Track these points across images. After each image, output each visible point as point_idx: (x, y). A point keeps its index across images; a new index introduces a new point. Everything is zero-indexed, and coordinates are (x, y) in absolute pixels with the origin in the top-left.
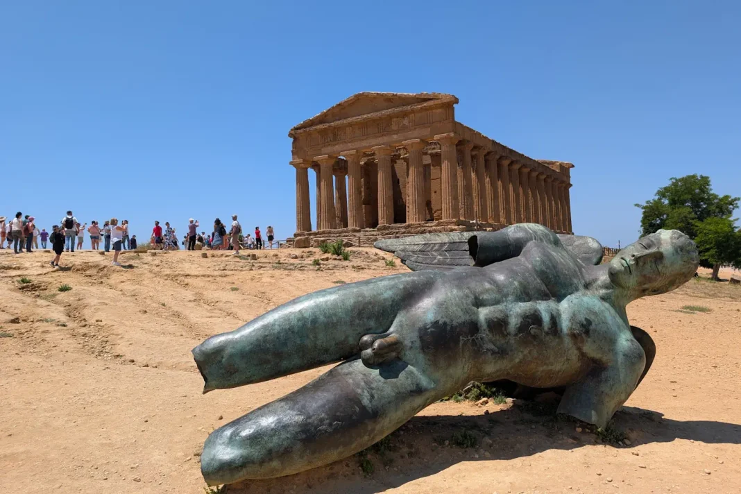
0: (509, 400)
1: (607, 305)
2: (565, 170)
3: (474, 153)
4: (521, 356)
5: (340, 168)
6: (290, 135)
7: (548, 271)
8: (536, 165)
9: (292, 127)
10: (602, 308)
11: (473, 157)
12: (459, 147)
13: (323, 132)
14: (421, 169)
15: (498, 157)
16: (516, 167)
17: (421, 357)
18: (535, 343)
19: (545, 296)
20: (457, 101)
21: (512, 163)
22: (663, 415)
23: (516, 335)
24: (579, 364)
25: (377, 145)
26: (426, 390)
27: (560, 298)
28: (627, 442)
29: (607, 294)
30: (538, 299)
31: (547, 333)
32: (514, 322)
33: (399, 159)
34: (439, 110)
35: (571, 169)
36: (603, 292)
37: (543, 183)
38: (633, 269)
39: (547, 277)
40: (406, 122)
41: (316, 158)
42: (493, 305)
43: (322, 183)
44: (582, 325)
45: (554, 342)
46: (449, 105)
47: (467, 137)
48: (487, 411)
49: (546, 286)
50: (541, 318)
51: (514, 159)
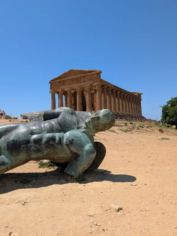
0: (56, 167)
1: (84, 134)
2: (140, 95)
3: (107, 89)
4: (47, 152)
5: (65, 93)
6: (50, 83)
7: (62, 122)
8: (129, 93)
9: (50, 80)
10: (82, 135)
11: (108, 91)
12: (102, 87)
13: (60, 82)
14: (90, 94)
15: (116, 90)
16: (122, 94)
17: (7, 152)
18: (52, 147)
19: (59, 131)
20: (101, 72)
21: (121, 93)
22: (111, 172)
23: (44, 144)
24: (71, 155)
25: (76, 86)
26: (7, 164)
27: (65, 132)
28: (85, 181)
29: (85, 131)
30: (56, 132)
31: (57, 144)
32: (44, 140)
33: (84, 91)
34: (96, 75)
35: (141, 95)
36: (84, 130)
37: (132, 99)
38: (91, 122)
39: (61, 125)
40: (85, 79)
41: (57, 90)
42: (37, 134)
43: (59, 99)
44: (70, 141)
45: (59, 147)
46: (99, 74)
47: (105, 84)
48: (46, 171)
49: (61, 128)
50: (55, 138)
51: (121, 91)
